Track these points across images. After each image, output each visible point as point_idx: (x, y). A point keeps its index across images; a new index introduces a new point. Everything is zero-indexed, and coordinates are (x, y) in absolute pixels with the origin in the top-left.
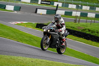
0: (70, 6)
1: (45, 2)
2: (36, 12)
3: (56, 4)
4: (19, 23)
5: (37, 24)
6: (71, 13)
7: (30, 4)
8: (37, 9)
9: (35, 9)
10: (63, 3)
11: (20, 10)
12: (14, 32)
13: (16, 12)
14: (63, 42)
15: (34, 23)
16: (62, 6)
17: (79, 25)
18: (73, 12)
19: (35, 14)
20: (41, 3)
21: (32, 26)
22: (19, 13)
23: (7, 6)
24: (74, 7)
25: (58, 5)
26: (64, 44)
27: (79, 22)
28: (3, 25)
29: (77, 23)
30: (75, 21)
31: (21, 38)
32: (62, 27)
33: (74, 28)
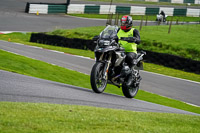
2: (27, 10)
5: (33, 35)
6: (98, 8)
8: (28, 5)
21: (22, 39)
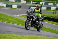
0: (49, 4)
1: (35, 3)
3: (41, 3)
4: (20, 15)
7: (26, 4)
8: (30, 7)
9: (29, 7)
10: (45, 2)
11: (20, 8)
12: (19, 21)
13: (18, 9)
16: (45, 4)
17: (56, 15)
18: (51, 8)
20: (32, 3)
23: (13, 6)
24: (52, 4)
25: (42, 4)
27: (56, 13)
28: (12, 17)
29: (55, 14)
30: (54, 13)
33: (53, 17)
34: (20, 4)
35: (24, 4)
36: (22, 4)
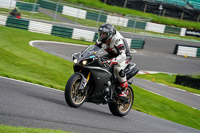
1: (194, 33)
2: (175, 52)
5: (178, 77)
7: (163, 36)
8: (177, 46)
9: (174, 47)
11: (142, 48)
13: (135, 51)
14: (123, 89)
15: (171, 74)
19: (173, 57)
20: (187, 34)
21: (167, 80)
22: (141, 53)
26: (124, 94)
31: (143, 103)
32: (119, 54)
34: (142, 33)
35: (158, 36)
36: (150, 35)
